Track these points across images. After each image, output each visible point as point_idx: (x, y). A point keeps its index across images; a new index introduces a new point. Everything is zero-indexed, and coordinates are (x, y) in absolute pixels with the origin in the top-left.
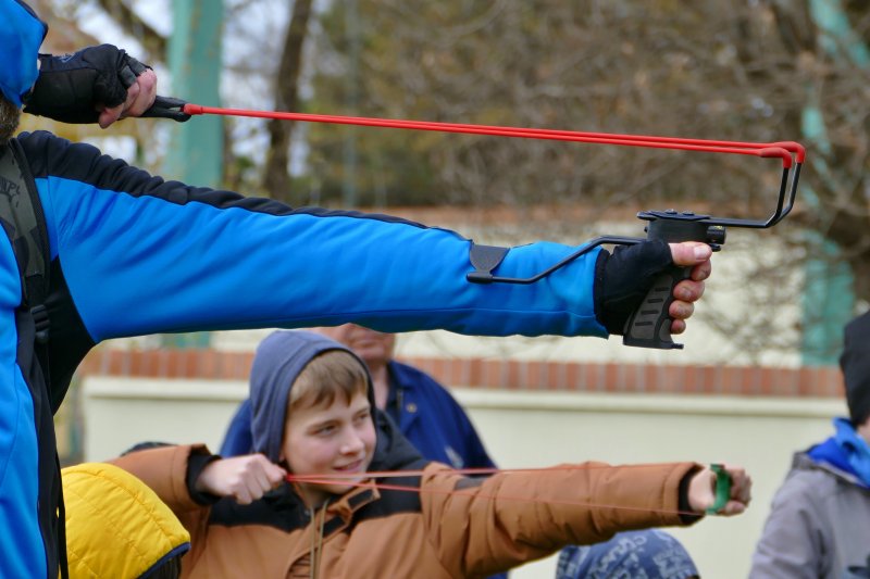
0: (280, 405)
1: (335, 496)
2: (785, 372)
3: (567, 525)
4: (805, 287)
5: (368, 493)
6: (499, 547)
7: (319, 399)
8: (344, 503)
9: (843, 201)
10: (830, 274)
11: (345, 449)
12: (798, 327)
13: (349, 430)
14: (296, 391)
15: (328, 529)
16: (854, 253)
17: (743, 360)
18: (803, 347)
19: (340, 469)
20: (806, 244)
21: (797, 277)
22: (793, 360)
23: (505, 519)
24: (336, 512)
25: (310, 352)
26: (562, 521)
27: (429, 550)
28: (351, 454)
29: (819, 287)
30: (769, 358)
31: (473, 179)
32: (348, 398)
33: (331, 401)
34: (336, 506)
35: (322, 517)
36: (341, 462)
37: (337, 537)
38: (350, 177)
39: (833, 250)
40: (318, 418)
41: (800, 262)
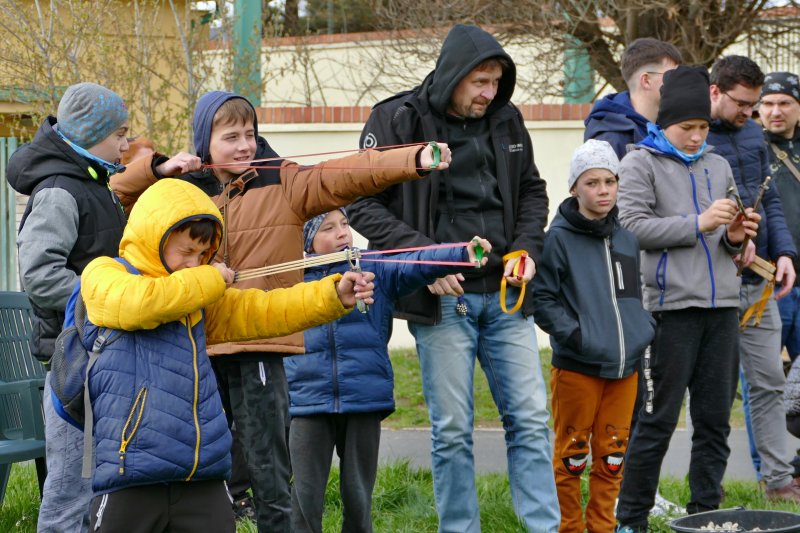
0: (209, 125)
1: (235, 176)
2: (556, 106)
3: (360, 184)
4: (565, 62)
5: (253, 173)
6: (324, 199)
7: (229, 121)
8: (240, 179)
9: (582, 17)
10: (578, 55)
11: (240, 149)
12: (562, 84)
13: (243, 138)
14: (217, 116)
15: (232, 194)
16: (589, 44)
17: (534, 102)
18: (565, 94)
19: (236, 159)
20: (564, 41)
21: (561, 57)
22: (561, 101)
23: (326, 184)
24: (236, 185)
25: (225, 98)
26: (357, 182)
27: (286, 203)
28: (243, 151)
29: (572, 62)
30: (547, 100)
31: (391, 14)
32: (244, 122)
33: (235, 122)
34: (236, 182)
35: (230, 188)
36: (237, 155)
37: (237, 198)
38: (329, 16)
39: (579, 42)
40: (228, 130)
41: (563, 49)
